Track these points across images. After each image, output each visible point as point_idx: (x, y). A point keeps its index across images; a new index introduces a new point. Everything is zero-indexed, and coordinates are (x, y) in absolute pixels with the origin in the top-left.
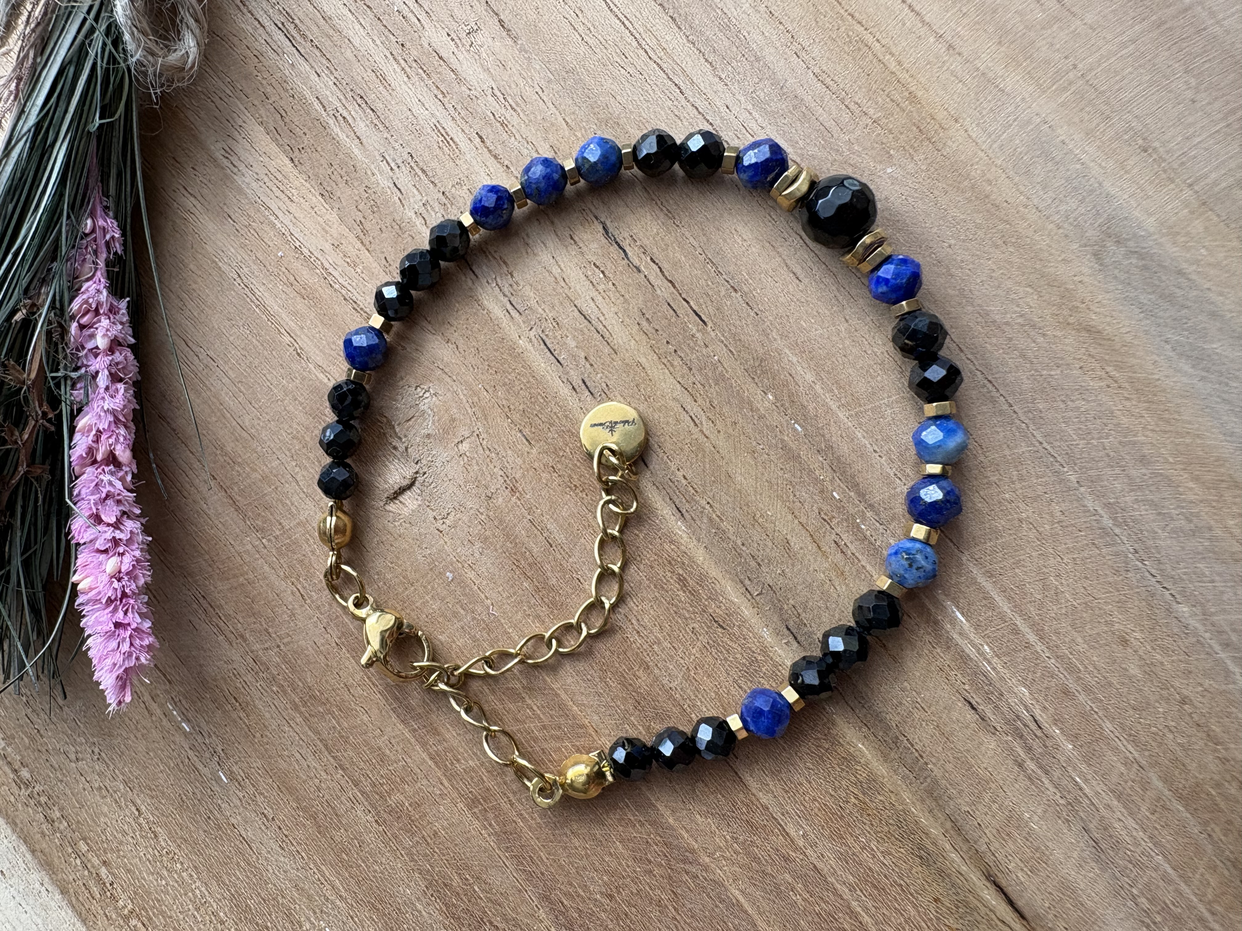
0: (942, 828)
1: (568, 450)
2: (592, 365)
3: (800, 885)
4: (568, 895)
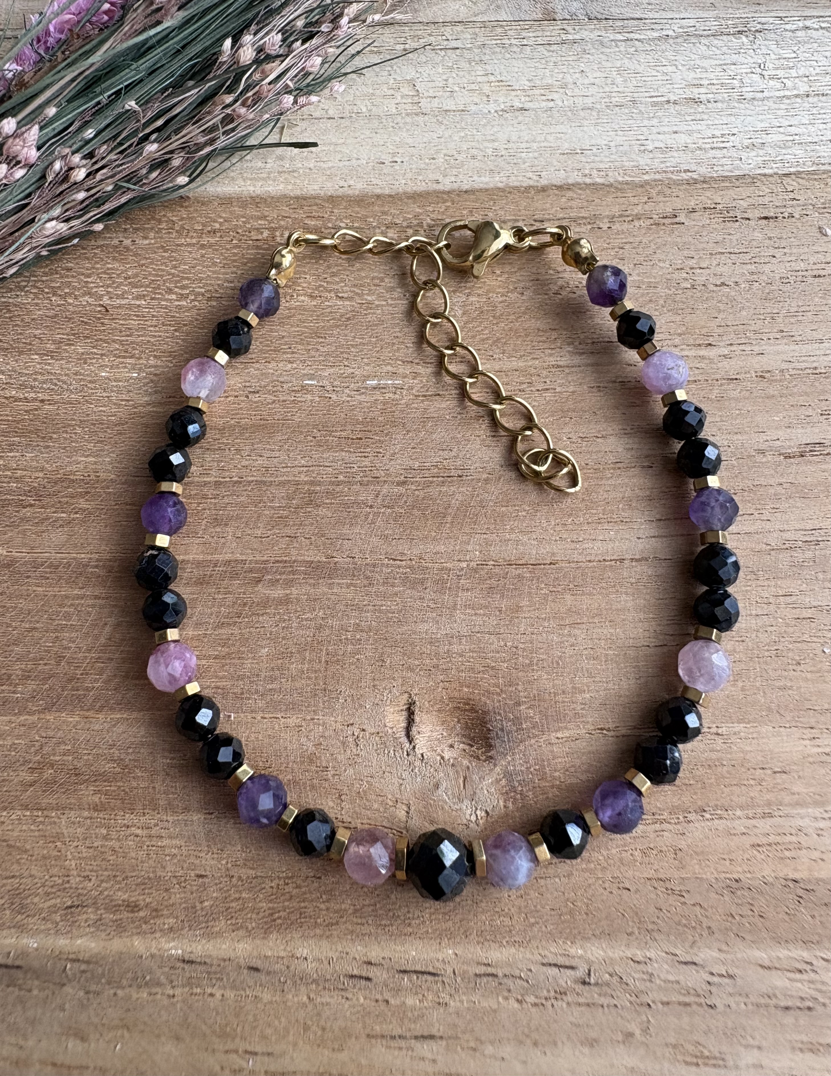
2: (377, 1001)
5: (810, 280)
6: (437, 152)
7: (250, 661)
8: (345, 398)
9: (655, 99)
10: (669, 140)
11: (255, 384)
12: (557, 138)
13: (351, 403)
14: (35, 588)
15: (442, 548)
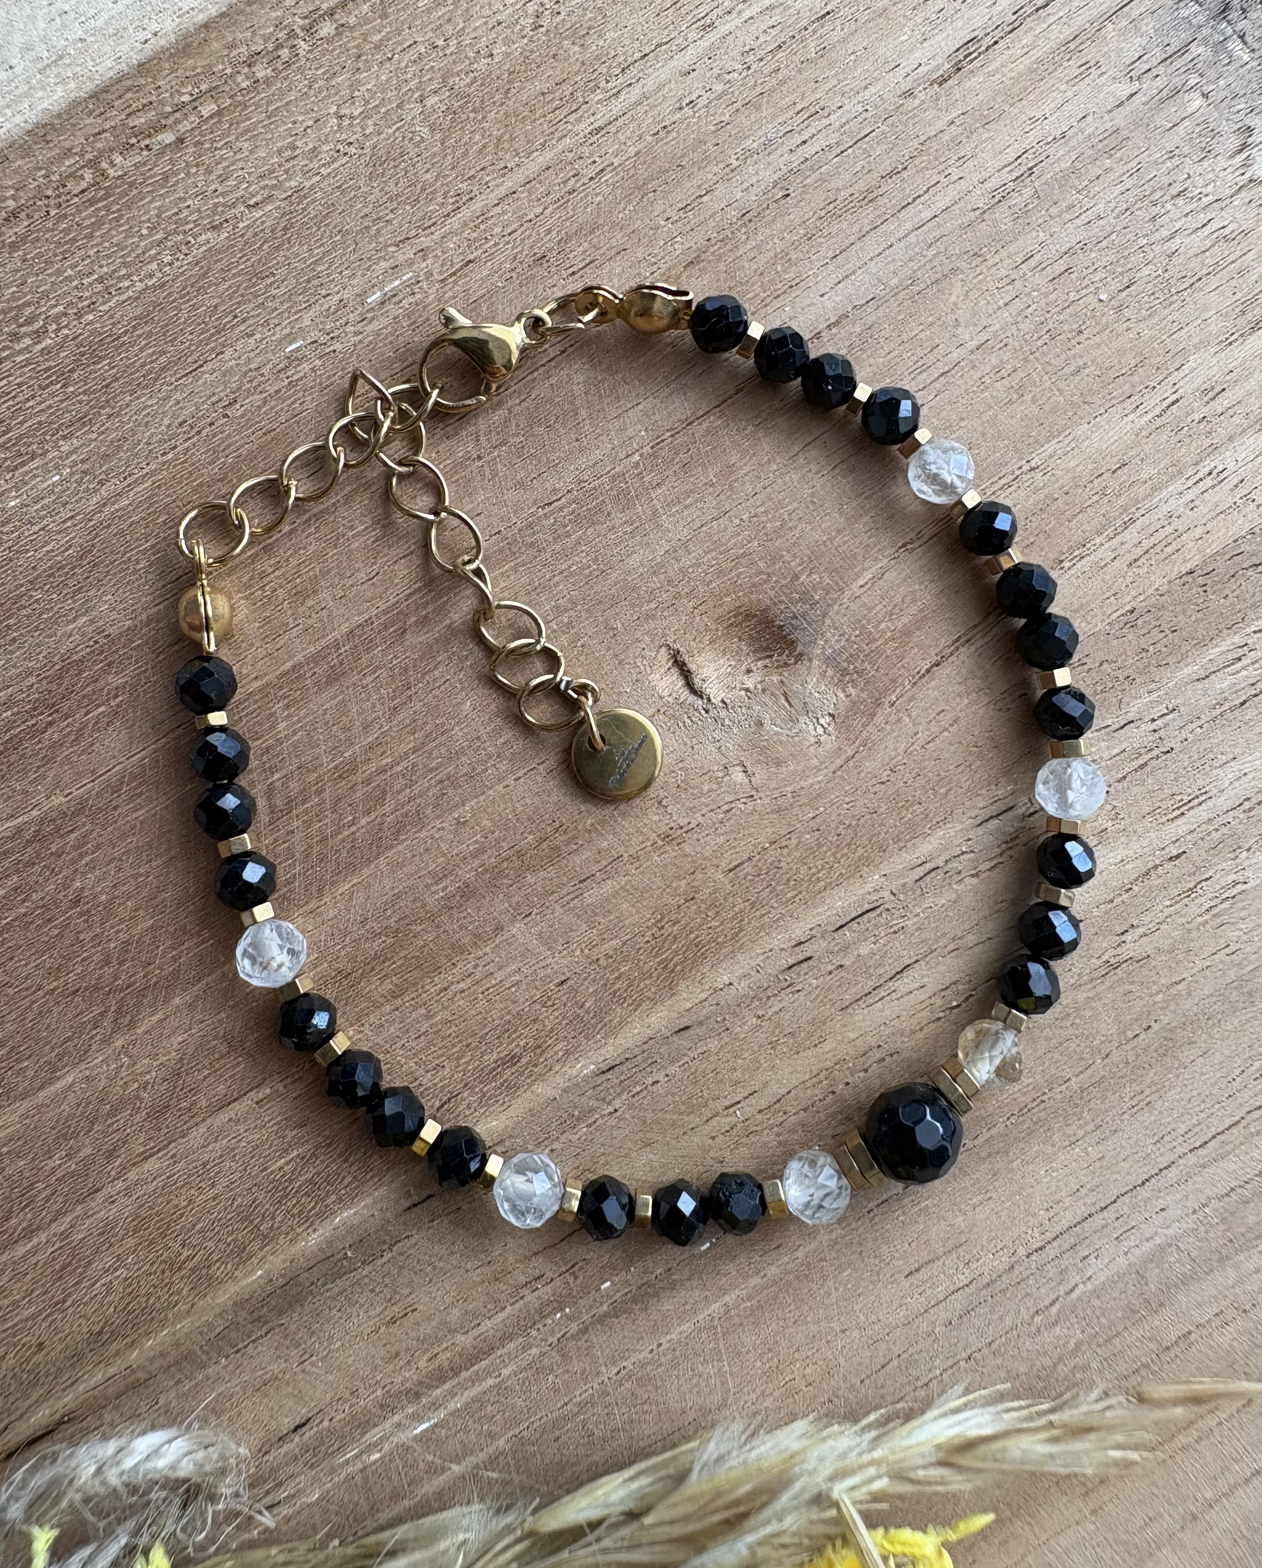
0: (138, 1367)
1: (714, 924)
2: (830, 973)
3: (73, 1166)
4: (84, 839)
7: (457, 728)
8: (353, 340)
11: (224, 393)
13: (366, 342)
14: (134, 815)
15: (597, 454)
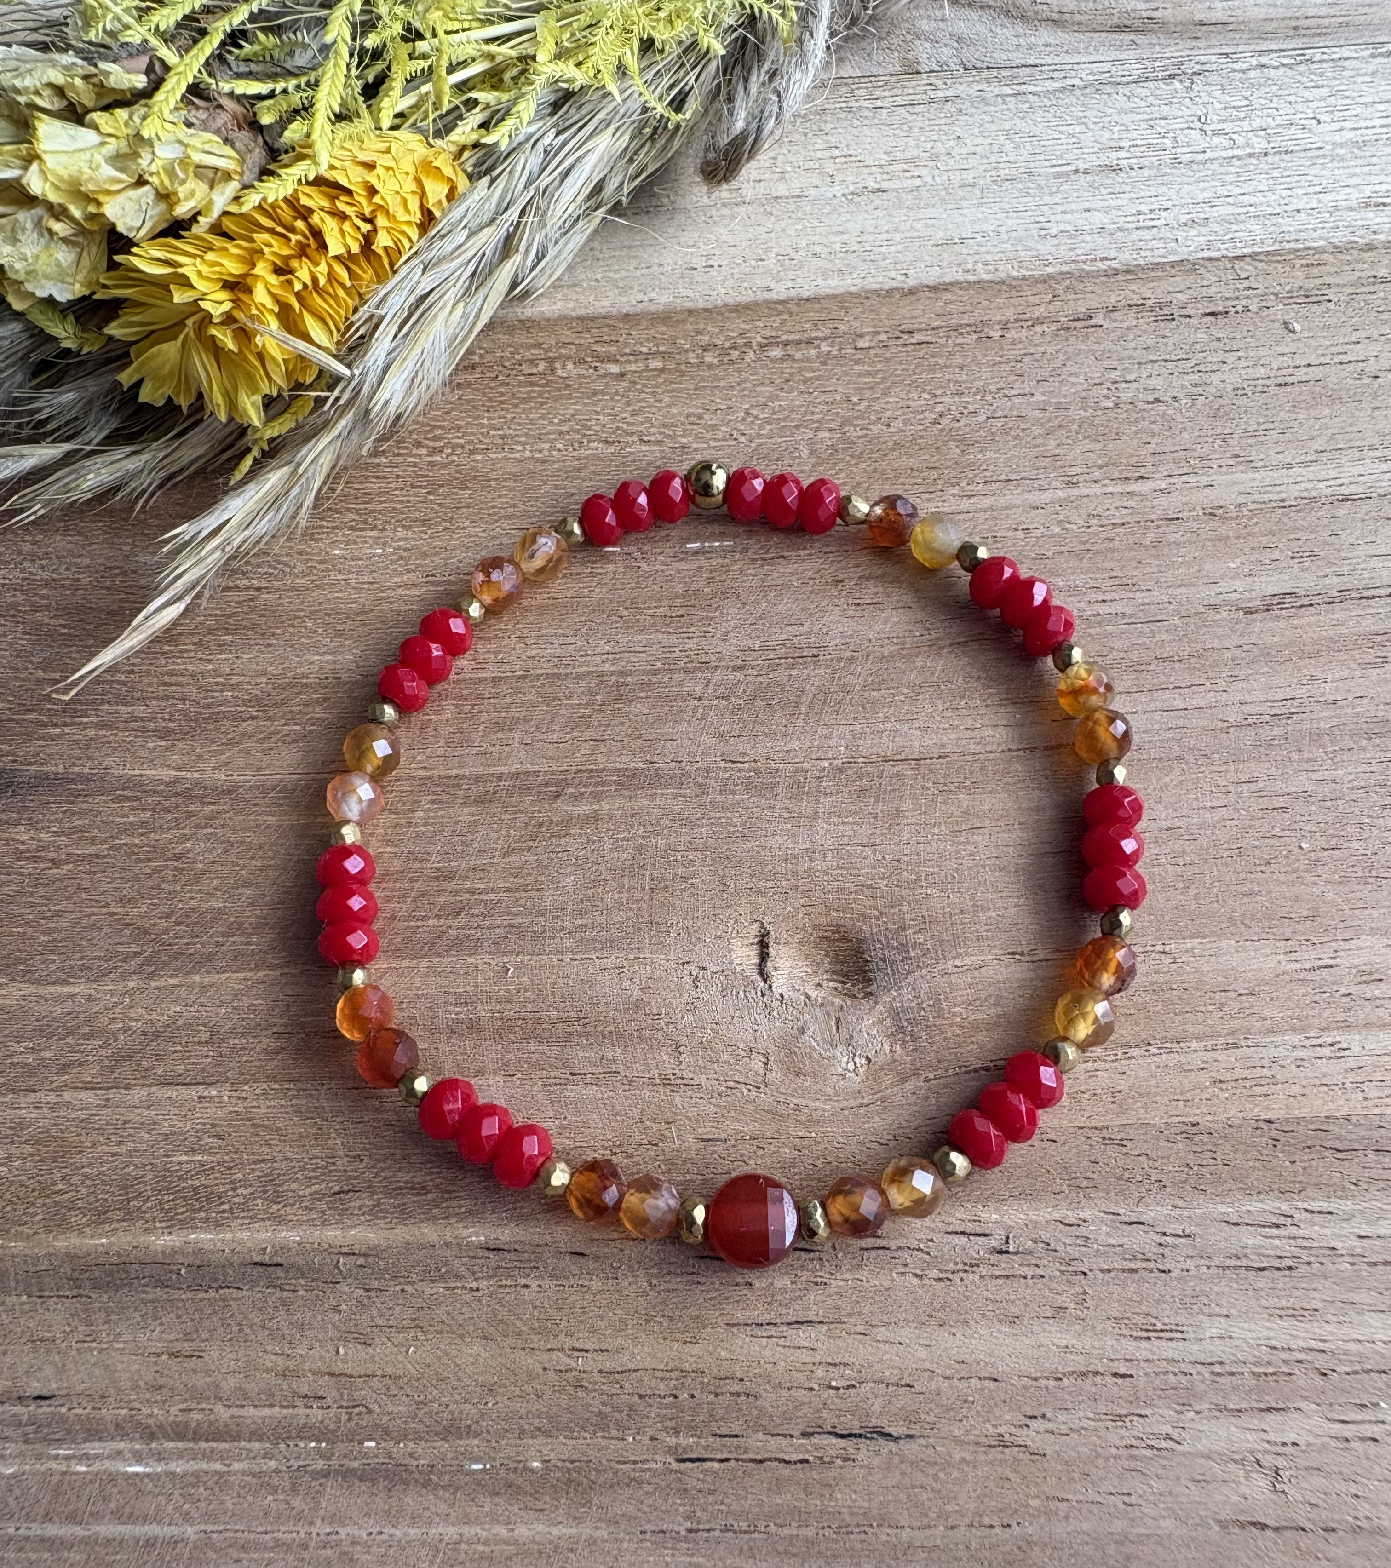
4: (216, 815)
5: (1273, 390)
6: (768, 250)
7: (551, 892)
8: (658, 567)
9: (1058, 169)
10: (1079, 220)
12: (927, 226)
13: (667, 573)
14: (266, 818)
15: (796, 745)
